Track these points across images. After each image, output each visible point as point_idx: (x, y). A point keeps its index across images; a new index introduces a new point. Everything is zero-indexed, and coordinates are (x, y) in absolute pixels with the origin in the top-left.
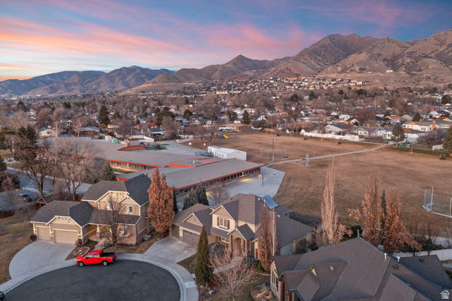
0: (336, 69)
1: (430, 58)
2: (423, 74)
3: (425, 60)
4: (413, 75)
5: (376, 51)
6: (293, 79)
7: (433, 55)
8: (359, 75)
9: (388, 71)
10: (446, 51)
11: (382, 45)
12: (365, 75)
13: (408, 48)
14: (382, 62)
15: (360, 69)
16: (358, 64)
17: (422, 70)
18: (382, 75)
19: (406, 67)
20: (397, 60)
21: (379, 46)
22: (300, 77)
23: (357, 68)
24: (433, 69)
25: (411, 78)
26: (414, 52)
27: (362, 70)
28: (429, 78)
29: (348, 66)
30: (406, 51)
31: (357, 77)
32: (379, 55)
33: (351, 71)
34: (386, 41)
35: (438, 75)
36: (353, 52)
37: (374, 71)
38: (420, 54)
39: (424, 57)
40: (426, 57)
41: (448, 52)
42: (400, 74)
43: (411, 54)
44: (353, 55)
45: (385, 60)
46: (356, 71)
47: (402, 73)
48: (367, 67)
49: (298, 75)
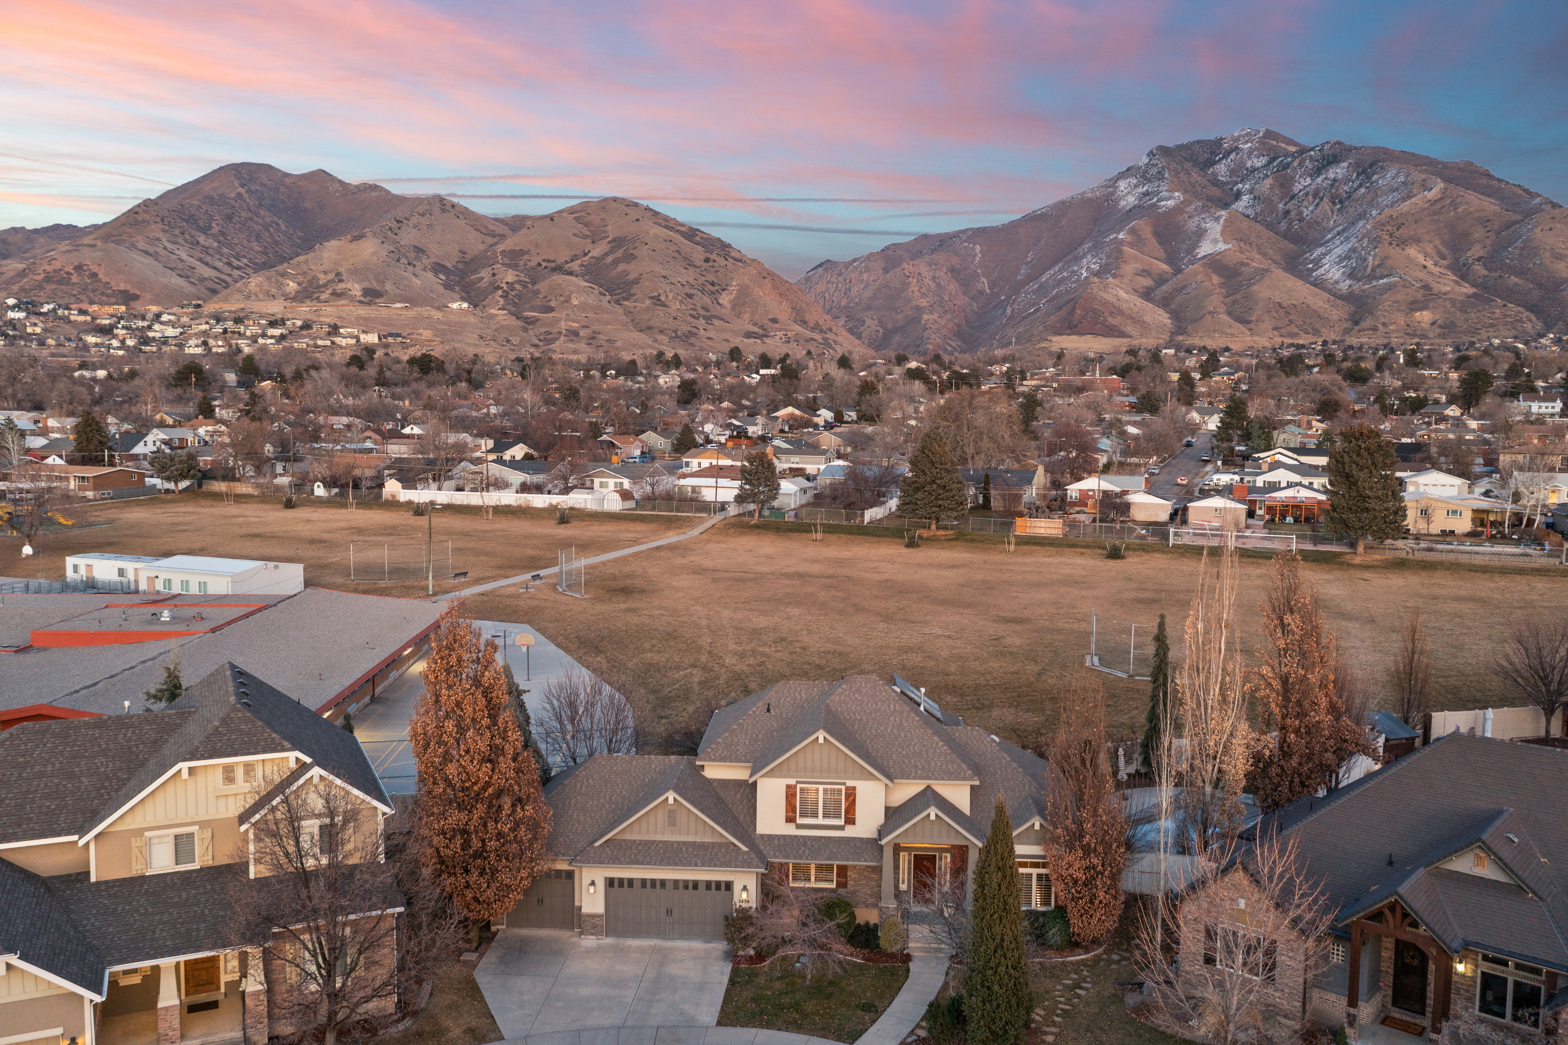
0: (280, 286)
1: (571, 273)
2: (556, 321)
3: (558, 278)
4: (530, 322)
5: (408, 237)
6: (110, 310)
7: (575, 266)
8: (362, 311)
9: (455, 306)
10: (609, 259)
11: (425, 220)
12: (384, 312)
13: (503, 237)
14: (430, 275)
15: (367, 292)
16: (356, 273)
17: (551, 310)
18: (437, 315)
19: (505, 296)
20: (475, 271)
21: (415, 219)
22: (139, 307)
23: (356, 290)
24: (582, 307)
25: (526, 330)
26: (522, 252)
27: (372, 295)
28: (576, 333)
29: (323, 279)
30: (500, 248)
31: (359, 318)
32: (419, 250)
33: (336, 295)
34: (436, 209)
35: (596, 327)
36: (326, 234)
37: (412, 301)
38: (539, 259)
39: (554, 270)
40: (558, 269)
41: (616, 262)
42: (493, 316)
43: (514, 258)
44: (334, 243)
45: (438, 268)
46: (352, 299)
47: (498, 313)
48: (388, 286)
49: (127, 298)
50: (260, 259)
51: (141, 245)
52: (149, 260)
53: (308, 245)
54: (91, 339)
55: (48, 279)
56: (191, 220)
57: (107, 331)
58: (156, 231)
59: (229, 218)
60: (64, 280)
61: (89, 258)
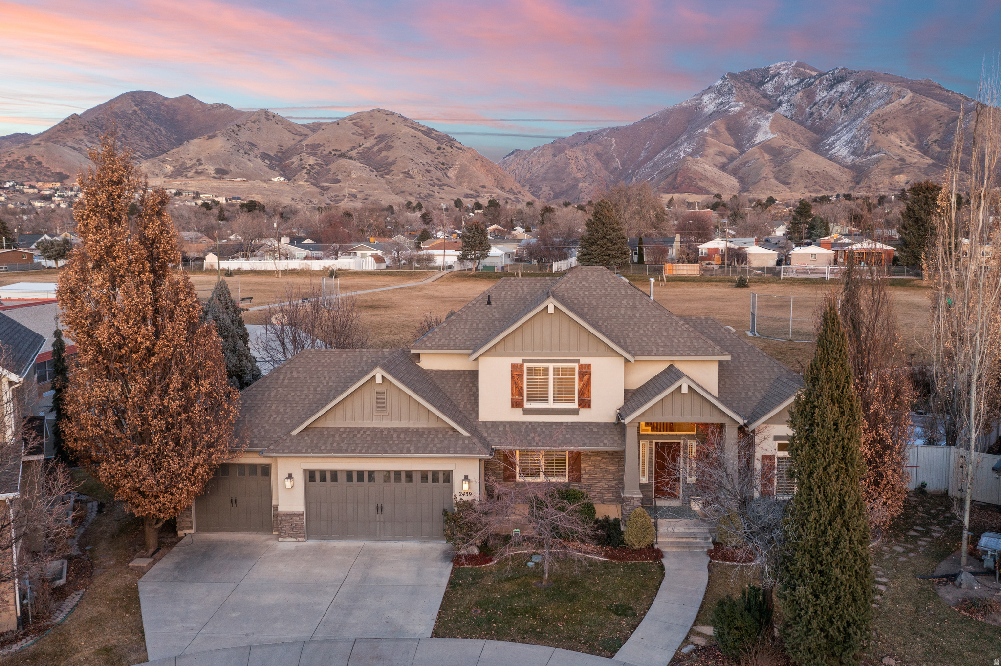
0: (161, 168)
1: (351, 158)
2: (343, 188)
3: (343, 161)
4: (325, 189)
5: (244, 136)
6: (50, 185)
7: (354, 153)
8: (215, 183)
9: (276, 179)
10: (376, 149)
11: (255, 126)
12: (229, 184)
13: (306, 135)
14: (259, 160)
15: (218, 171)
16: (211, 159)
17: (339, 181)
18: (264, 185)
19: (308, 173)
20: (288, 158)
21: (249, 125)
22: (68, 183)
23: (211, 170)
24: (359, 179)
25: (322, 194)
26: (319, 145)
27: (221, 173)
28: (355, 196)
29: (189, 163)
30: (305, 143)
31: (213, 188)
32: (252, 145)
33: (198, 173)
34: (263, 118)
35: (368, 192)
36: (191, 136)
37: (248, 177)
38: (330, 150)
39: (340, 156)
40: (343, 155)
41: (380, 151)
42: (301, 186)
43: (314, 149)
44: (196, 140)
45: (264, 156)
46: (208, 175)
47: (304, 183)
48: (232, 167)
49: (61, 177)
50: (149, 153)
51: (70, 144)
52: (75, 153)
53: (179, 143)
54: (37, 204)
55: (9, 166)
56: (102, 127)
57: (48, 198)
58: (80, 134)
59: (128, 126)
60: (20, 167)
61: (36, 152)
